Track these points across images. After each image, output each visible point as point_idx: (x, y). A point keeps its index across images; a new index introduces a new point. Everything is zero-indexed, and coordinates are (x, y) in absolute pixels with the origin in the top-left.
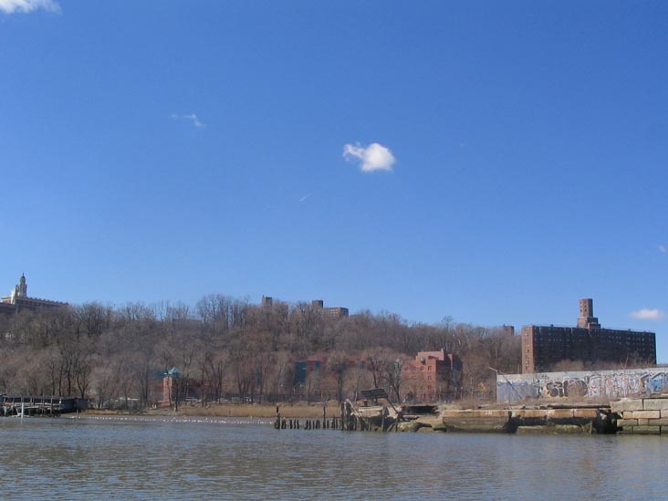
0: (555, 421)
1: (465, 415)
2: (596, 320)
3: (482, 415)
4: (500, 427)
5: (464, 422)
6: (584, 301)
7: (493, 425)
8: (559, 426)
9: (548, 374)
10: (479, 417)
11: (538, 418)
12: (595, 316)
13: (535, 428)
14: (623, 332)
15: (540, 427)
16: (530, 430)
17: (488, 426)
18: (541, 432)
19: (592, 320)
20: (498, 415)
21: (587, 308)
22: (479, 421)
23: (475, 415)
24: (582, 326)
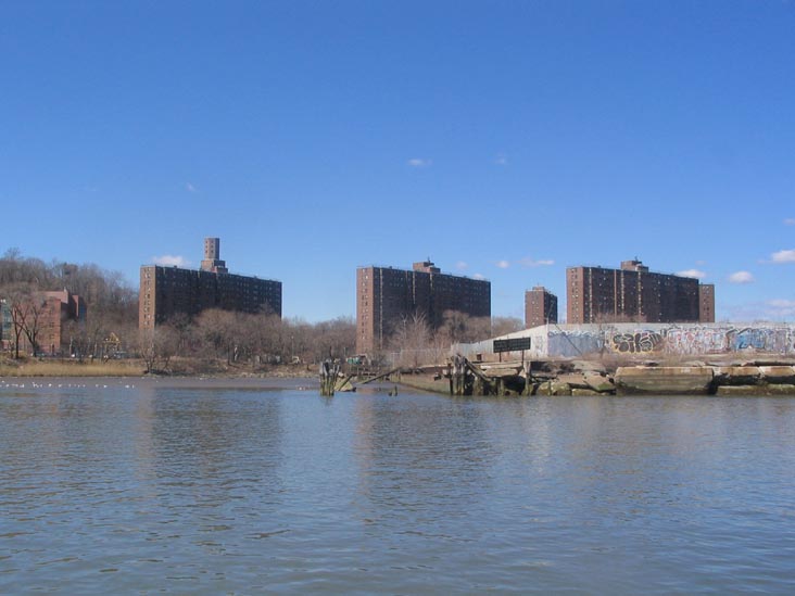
0: (769, 379)
1: (652, 373)
2: (223, 263)
3: (676, 373)
4: (700, 387)
5: (650, 382)
6: (211, 241)
7: (690, 385)
8: (773, 386)
9: (616, 325)
10: (672, 375)
11: (750, 376)
12: (221, 258)
13: (743, 387)
14: (251, 279)
15: (749, 387)
16: (737, 390)
17: (683, 386)
18: (750, 393)
19: (219, 263)
20: (699, 373)
21: (214, 249)
22: (671, 380)
23: (667, 373)
24: (207, 270)
